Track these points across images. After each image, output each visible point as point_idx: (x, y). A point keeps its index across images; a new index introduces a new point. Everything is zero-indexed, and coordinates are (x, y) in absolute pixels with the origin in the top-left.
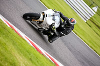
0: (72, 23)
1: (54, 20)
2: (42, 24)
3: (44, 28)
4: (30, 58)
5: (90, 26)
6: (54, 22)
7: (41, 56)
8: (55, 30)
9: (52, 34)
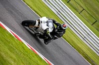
1: (48, 25)
6: (48, 27)
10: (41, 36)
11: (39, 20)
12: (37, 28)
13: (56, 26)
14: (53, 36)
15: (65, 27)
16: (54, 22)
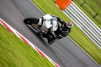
0: (69, 27)
1: (52, 24)
2: (41, 28)
3: (43, 31)
6: (52, 26)
10: (45, 35)
11: (43, 18)
12: (40, 26)
13: (60, 25)
14: (58, 35)
15: (70, 26)
16: (59, 20)
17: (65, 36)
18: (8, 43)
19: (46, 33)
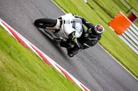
0: (98, 32)
2: (59, 33)
3: (61, 38)
4: (9, 52)
5: (92, 8)
7: (24, 49)
8: (76, 40)
9: (73, 46)
17: (92, 45)
18: (45, 80)
19: (65, 40)
